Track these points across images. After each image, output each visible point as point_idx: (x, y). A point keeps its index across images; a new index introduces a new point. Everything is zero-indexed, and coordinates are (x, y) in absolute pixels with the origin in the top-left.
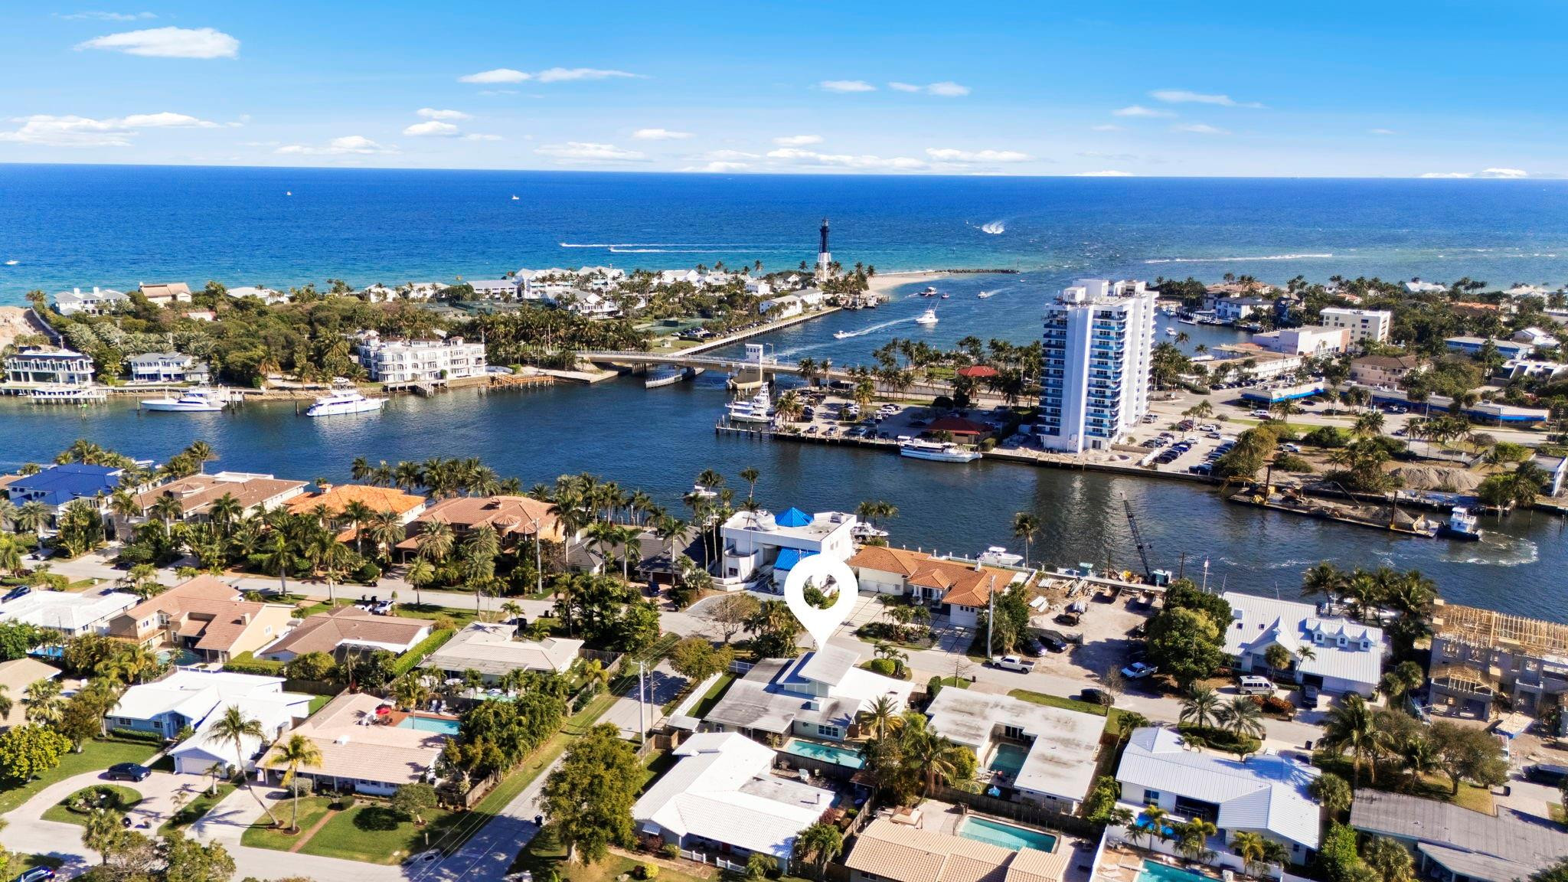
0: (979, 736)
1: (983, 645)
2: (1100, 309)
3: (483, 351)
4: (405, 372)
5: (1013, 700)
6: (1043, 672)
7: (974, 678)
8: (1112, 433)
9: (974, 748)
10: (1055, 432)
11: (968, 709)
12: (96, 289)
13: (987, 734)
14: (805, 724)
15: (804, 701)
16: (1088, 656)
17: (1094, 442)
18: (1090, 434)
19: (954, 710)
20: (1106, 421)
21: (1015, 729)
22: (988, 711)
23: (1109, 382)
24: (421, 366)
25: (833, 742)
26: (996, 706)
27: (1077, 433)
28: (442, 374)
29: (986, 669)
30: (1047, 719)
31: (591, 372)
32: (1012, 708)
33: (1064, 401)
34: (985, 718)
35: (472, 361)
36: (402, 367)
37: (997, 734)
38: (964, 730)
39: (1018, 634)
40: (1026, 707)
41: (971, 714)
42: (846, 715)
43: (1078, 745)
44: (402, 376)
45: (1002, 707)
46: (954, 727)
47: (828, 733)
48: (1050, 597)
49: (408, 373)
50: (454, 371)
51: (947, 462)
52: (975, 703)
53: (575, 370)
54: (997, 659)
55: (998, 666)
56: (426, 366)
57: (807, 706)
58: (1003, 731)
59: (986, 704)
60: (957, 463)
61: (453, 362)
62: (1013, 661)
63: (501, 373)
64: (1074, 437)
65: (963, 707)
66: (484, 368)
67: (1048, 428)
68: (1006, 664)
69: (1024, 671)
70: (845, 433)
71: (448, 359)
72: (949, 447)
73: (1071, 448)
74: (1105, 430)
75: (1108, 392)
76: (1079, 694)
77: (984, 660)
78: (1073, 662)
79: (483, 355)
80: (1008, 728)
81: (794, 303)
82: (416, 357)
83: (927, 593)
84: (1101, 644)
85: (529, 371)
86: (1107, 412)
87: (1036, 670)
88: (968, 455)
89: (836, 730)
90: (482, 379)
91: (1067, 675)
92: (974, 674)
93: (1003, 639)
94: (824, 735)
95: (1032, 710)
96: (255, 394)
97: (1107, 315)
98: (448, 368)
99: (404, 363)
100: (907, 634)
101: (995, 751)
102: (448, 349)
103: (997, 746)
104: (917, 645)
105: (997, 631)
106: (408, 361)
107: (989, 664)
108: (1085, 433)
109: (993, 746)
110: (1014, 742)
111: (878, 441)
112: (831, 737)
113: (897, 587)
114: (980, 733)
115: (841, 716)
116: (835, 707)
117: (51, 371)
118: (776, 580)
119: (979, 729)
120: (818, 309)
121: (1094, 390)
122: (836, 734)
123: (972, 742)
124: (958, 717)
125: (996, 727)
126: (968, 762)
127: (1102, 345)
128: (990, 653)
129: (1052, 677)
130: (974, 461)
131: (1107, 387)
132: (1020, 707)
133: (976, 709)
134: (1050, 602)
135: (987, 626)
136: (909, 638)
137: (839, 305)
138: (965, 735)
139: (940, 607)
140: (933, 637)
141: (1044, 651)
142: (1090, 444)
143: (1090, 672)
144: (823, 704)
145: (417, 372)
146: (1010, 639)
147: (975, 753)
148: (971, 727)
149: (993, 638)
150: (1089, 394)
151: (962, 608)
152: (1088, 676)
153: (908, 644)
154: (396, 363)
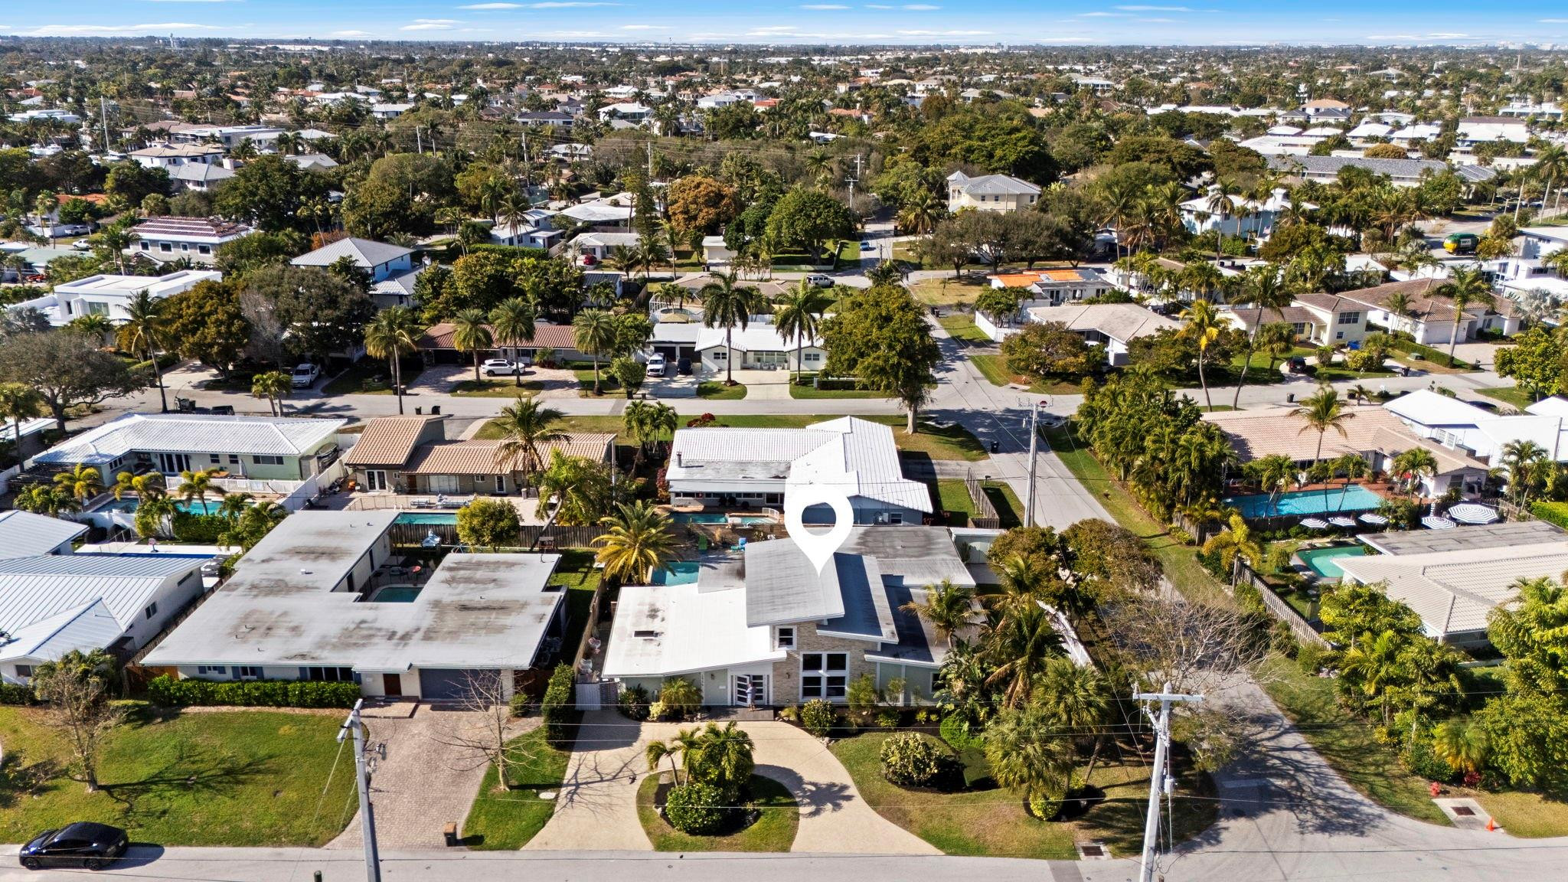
11: (471, 617)
19: (502, 608)
22: (428, 622)
26: (406, 637)
38: (479, 574)
41: (464, 608)
43: (253, 587)
45: (391, 635)
46: (501, 574)
52: (454, 634)
65: (483, 618)
124: (494, 595)
133: (452, 620)
138: (479, 565)
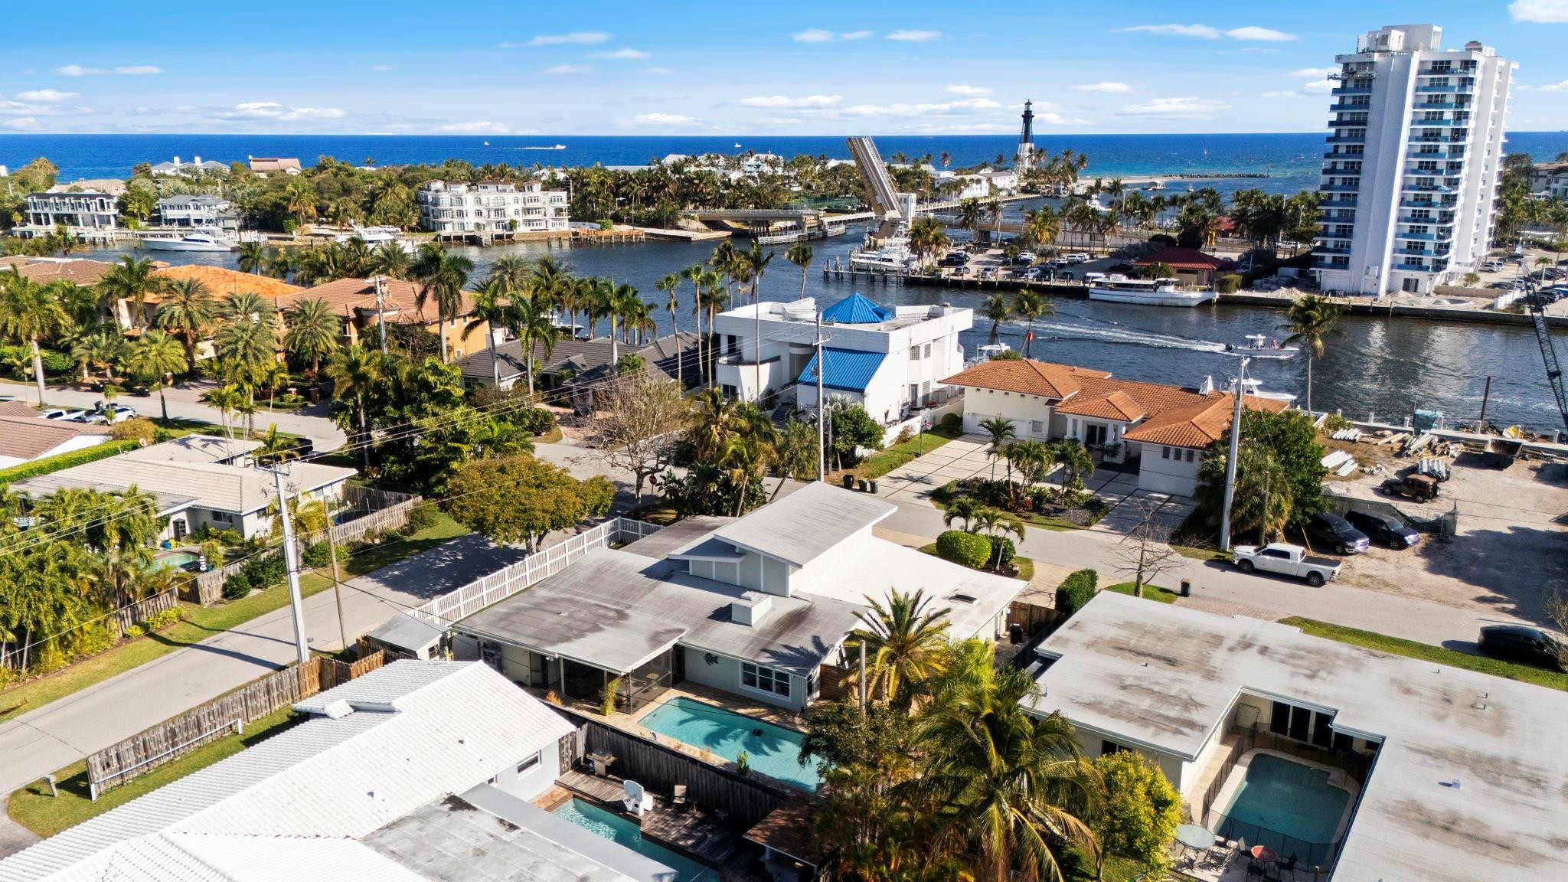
0: (1192, 725)
1: (1211, 521)
2: (1431, 57)
3: (565, 199)
4: (466, 220)
5: (1295, 633)
6: (1360, 585)
7: (1185, 586)
8: (1439, 266)
9: (1173, 763)
10: (1342, 264)
11: (1160, 648)
12: (197, 159)
13: (1216, 721)
14: (711, 658)
15: (722, 600)
16: (1474, 559)
17: (1407, 282)
18: (1400, 267)
19: (1120, 648)
20: (1430, 245)
21: (1302, 714)
22: (1219, 657)
23: (1439, 180)
24: (485, 213)
25: (773, 709)
26: (1246, 645)
27: (1380, 264)
28: (512, 225)
29: (1216, 572)
30: (1408, 691)
31: (698, 230)
32: (1292, 656)
33: (1360, 213)
34: (1210, 675)
35: (551, 211)
36: (461, 213)
37: (1246, 722)
38: (1145, 703)
39: (1297, 502)
40: (1337, 655)
41: (1171, 662)
42: (816, 641)
44: (462, 224)
45: (1264, 650)
46: (1112, 696)
47: (766, 685)
48: (1359, 454)
49: (470, 221)
50: (528, 222)
51: (1161, 306)
52: (1185, 634)
53: (678, 228)
54: (1246, 551)
55: (1246, 567)
56: (492, 213)
57: (723, 614)
58: (1266, 717)
59: (1216, 640)
60: (1177, 307)
61: (527, 211)
62: (1285, 555)
63: (585, 229)
64: (1374, 271)
65: (1147, 644)
66: (566, 222)
67: (1329, 258)
68: (1268, 562)
69: (1314, 580)
70: (1008, 276)
71: (520, 206)
72: (1165, 283)
73: (1368, 289)
74: (1427, 261)
75: (1436, 197)
76: (1475, 637)
77: (1212, 554)
78: (1435, 569)
79: (564, 205)
80: (1280, 710)
81: (979, 181)
82: (479, 201)
83: (1095, 434)
84: (1498, 536)
85: (624, 229)
86: (1432, 229)
87: (1343, 580)
88: (1196, 295)
89: (784, 677)
90: (565, 234)
91: (1427, 596)
92: (1187, 577)
93: (1260, 507)
94: (756, 691)
95: (1356, 665)
96: (285, 239)
97: (1441, 67)
98: (520, 219)
99: (464, 209)
100: (1039, 497)
101: (1239, 774)
102: (520, 195)
103: (1247, 759)
104: (1057, 520)
105: (1247, 490)
106: (470, 206)
107: (1223, 563)
108: (1392, 267)
109: (1233, 760)
110: (1301, 750)
111: (1055, 282)
112: (773, 695)
113: (1036, 426)
114: (1196, 716)
115: (802, 641)
116: (796, 619)
117: (70, 212)
118: (801, 404)
119: (1190, 704)
120: (1010, 195)
121: (1411, 194)
122: (784, 690)
123: (1168, 742)
124: (1129, 668)
125: (1243, 704)
126: (1144, 811)
127: (1430, 119)
128: (1227, 539)
129: (1387, 597)
130: (1205, 305)
131: (1436, 188)
132: (1319, 652)
133: (1186, 650)
134: (1361, 461)
135: (1224, 477)
136: (1040, 507)
137: (1038, 193)
138: (1144, 720)
139: (1119, 459)
140: (1095, 508)
141: (1360, 544)
142: (1401, 283)
143: (1487, 593)
144: (763, 610)
145: (481, 221)
146: (1277, 510)
147: (1175, 780)
148: (1163, 698)
149: (1237, 505)
150: (1403, 202)
151: (1166, 454)
152: (1482, 600)
153: (1036, 517)
154: (455, 208)
